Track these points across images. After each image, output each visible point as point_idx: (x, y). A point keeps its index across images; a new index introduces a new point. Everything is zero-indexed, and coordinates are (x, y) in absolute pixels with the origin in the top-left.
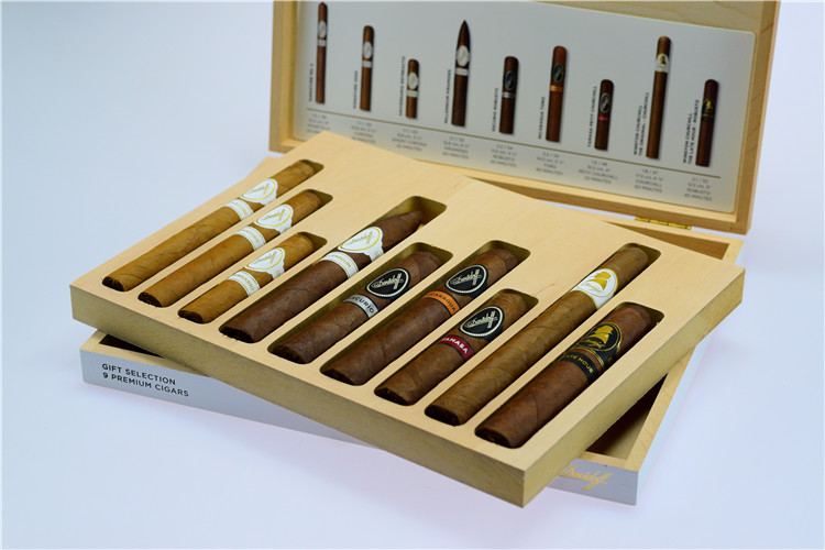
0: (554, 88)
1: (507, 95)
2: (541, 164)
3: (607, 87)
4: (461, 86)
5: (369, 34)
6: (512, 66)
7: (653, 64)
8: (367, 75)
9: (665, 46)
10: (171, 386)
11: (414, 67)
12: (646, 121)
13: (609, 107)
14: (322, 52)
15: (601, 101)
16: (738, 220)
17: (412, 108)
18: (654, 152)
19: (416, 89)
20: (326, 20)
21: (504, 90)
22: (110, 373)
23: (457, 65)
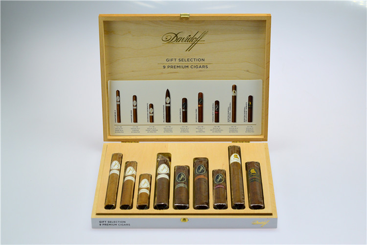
0: (199, 106)
1: (184, 110)
2: (197, 130)
3: (217, 103)
4: (168, 110)
5: (135, 98)
6: (185, 101)
7: (231, 94)
8: (135, 111)
9: (235, 88)
10: (124, 223)
11: (151, 106)
12: (231, 111)
13: (218, 109)
14: (119, 106)
15: (216, 107)
16: (264, 137)
17: (152, 119)
18: (234, 120)
19: (153, 113)
20: (119, 96)
21: (183, 109)
22: (102, 224)
23: (166, 103)
